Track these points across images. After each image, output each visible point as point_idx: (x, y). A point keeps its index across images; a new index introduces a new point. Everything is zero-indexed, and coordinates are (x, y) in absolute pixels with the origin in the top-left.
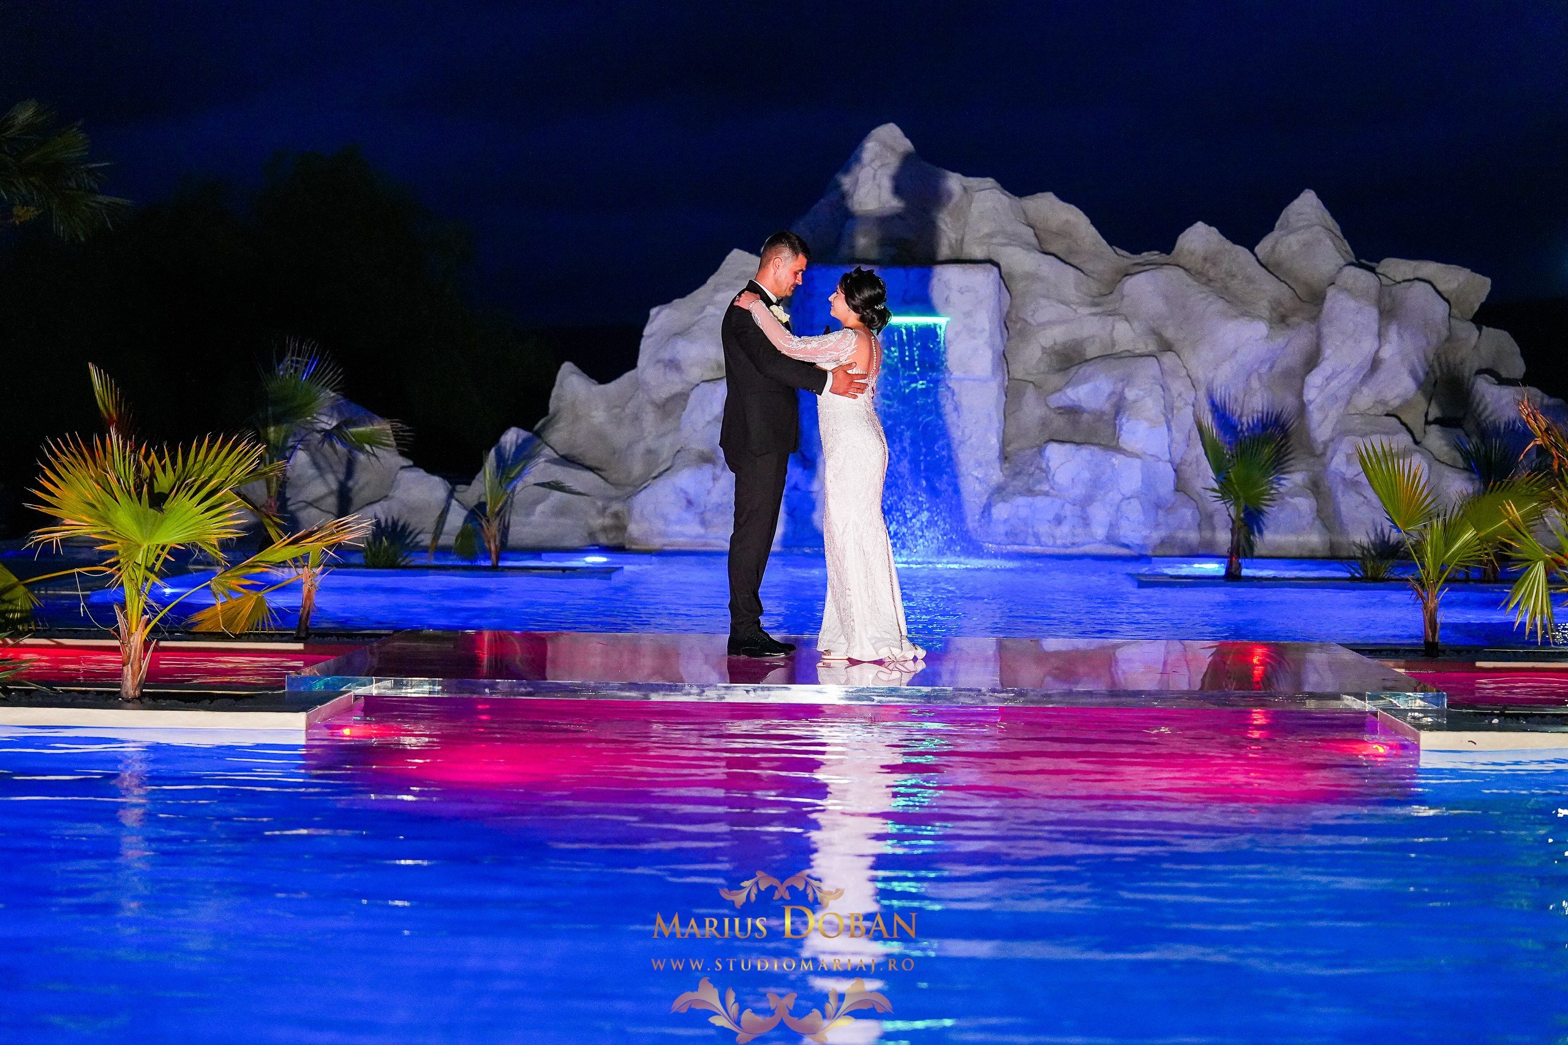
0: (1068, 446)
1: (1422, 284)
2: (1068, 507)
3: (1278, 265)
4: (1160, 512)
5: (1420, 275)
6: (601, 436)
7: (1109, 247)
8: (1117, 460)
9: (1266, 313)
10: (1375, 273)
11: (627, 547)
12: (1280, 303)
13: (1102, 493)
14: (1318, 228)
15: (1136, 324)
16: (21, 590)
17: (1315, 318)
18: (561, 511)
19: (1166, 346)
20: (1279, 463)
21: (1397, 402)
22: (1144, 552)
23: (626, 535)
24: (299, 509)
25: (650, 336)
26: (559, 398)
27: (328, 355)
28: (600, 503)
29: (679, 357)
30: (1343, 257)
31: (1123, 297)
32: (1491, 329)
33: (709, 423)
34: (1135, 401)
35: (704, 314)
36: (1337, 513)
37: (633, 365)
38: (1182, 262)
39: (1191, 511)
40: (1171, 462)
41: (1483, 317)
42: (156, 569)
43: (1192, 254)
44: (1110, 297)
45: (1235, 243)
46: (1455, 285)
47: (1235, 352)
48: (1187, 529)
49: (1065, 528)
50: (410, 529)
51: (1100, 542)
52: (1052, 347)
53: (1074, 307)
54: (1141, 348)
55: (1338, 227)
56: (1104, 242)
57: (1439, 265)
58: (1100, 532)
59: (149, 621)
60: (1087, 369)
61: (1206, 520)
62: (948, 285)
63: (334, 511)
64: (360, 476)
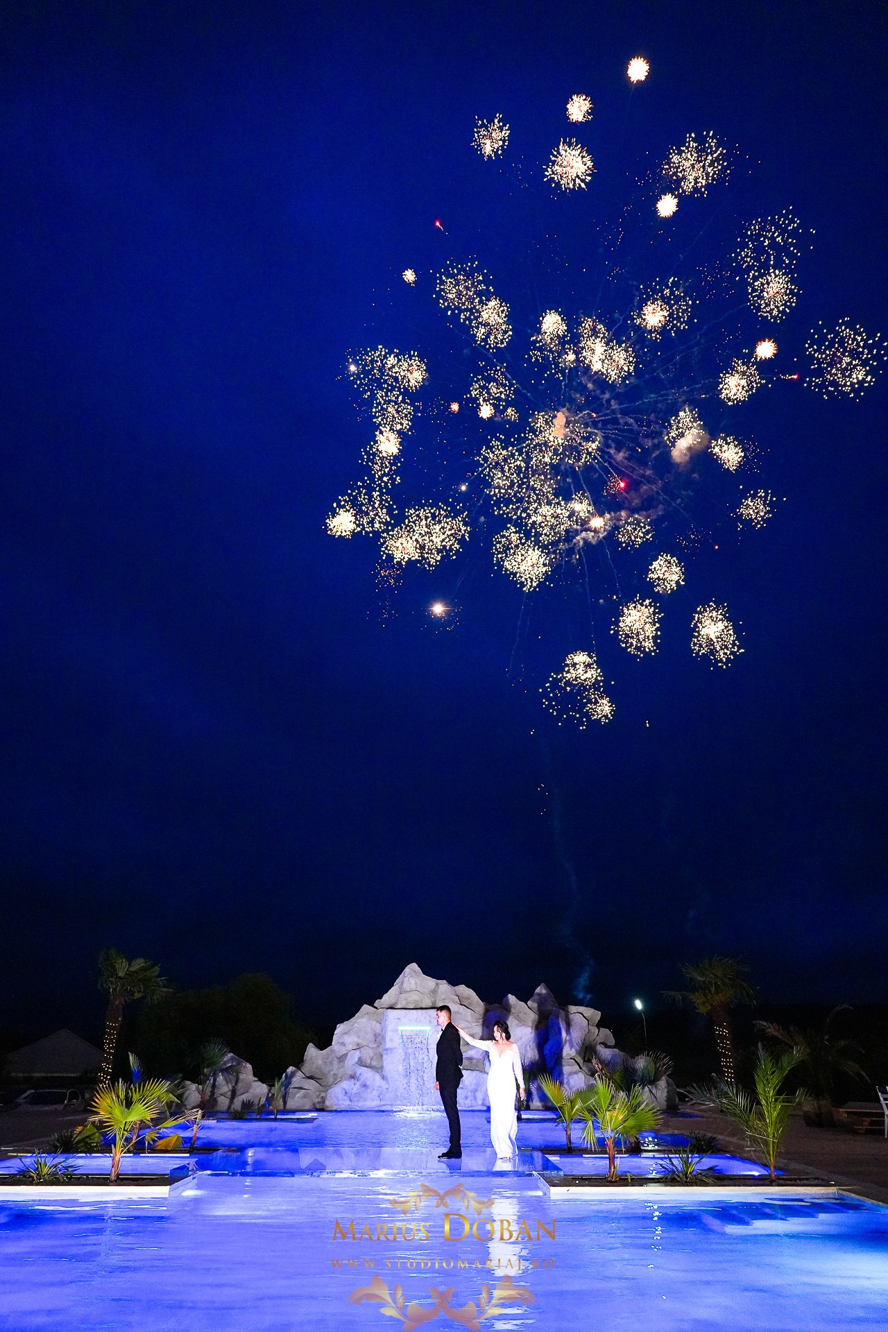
1: (581, 1015)
3: (534, 1008)
5: (579, 1012)
6: (318, 1068)
7: (482, 1002)
9: (531, 1025)
10: (565, 1010)
11: (325, 1109)
16: (97, 1134)
18: (305, 1096)
21: (574, 1055)
23: (325, 1105)
24: (218, 1097)
25: (337, 1034)
26: (308, 1055)
28: (318, 1093)
29: (346, 1041)
30: (555, 1005)
32: (603, 1028)
37: (331, 1044)
38: (505, 1007)
41: (600, 1025)
43: (508, 1004)
45: (522, 1001)
46: (589, 1014)
49: (469, 1101)
50: (253, 1104)
51: (481, 1105)
53: (471, 1022)
55: (552, 994)
57: (585, 1007)
58: (480, 1102)
59: (123, 1150)
62: (430, 1016)
63: (230, 1097)
64: (240, 1085)
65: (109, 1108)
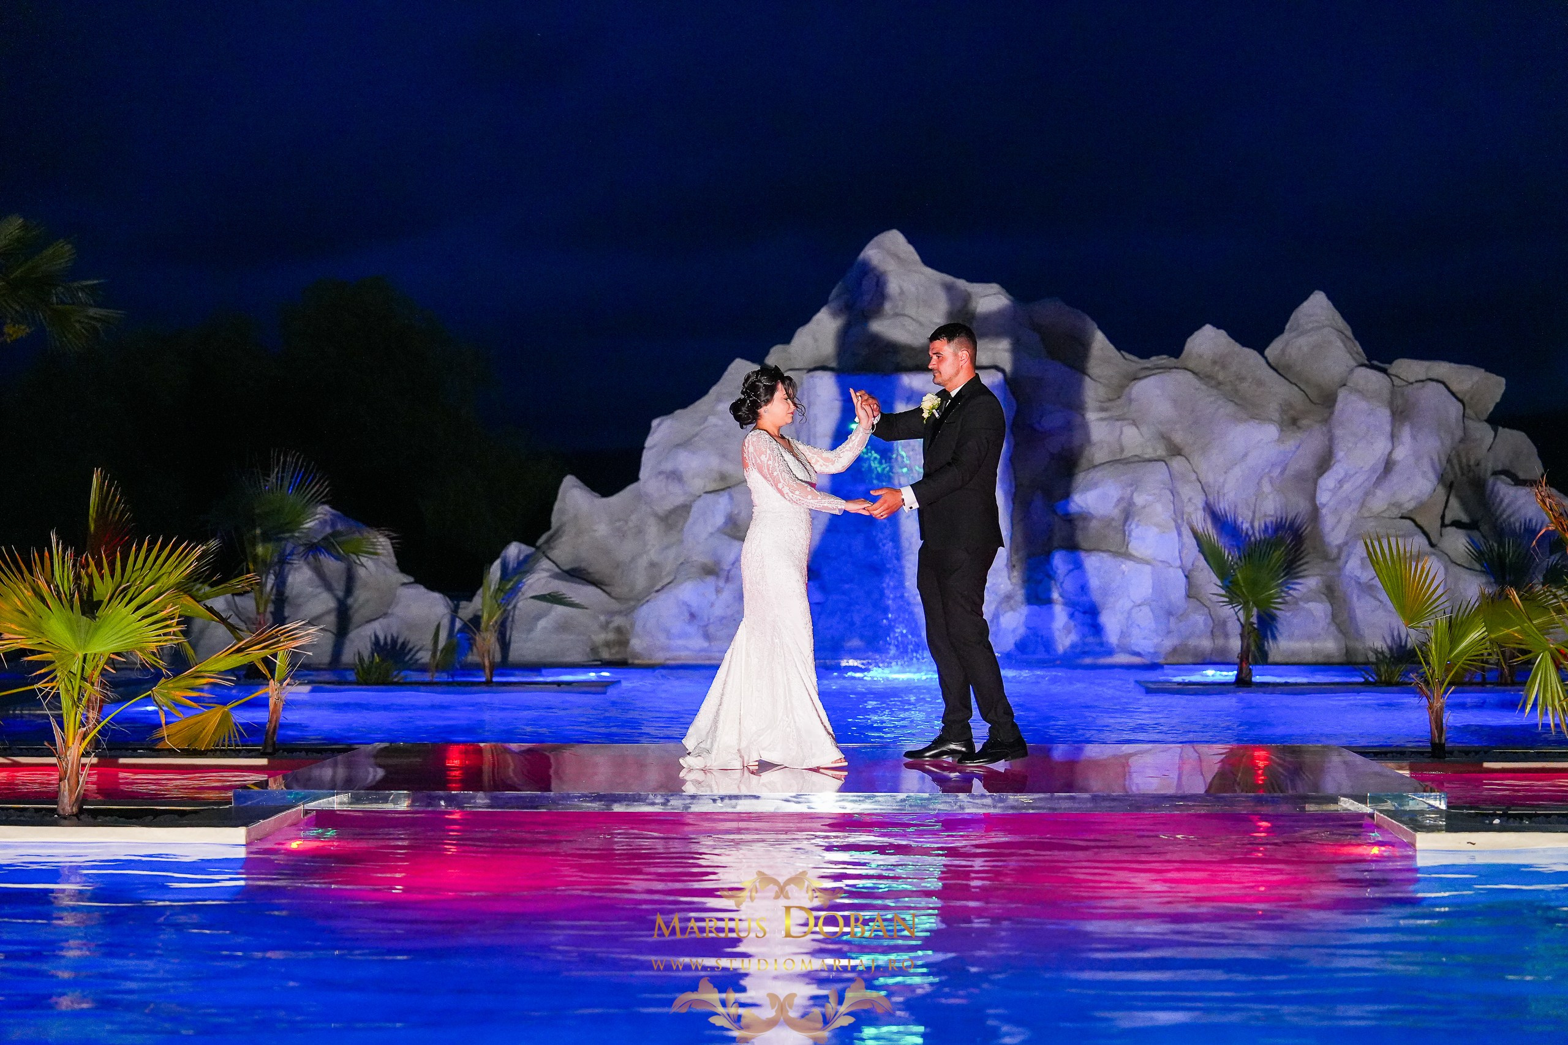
1: (1434, 383)
2: (1076, 615)
3: (1289, 367)
4: (1172, 619)
5: (1432, 375)
6: (603, 550)
7: (1115, 351)
8: (1127, 566)
9: (1276, 416)
10: (1387, 374)
11: (630, 661)
12: (1290, 405)
13: (1111, 600)
14: (1328, 329)
15: (1144, 429)
17: (1326, 421)
18: (563, 627)
19: (1176, 451)
20: (1291, 568)
21: (1410, 505)
22: (1155, 660)
23: (628, 649)
26: (563, 512)
27: (314, 467)
28: (602, 618)
29: (681, 468)
30: (1354, 359)
31: (1130, 401)
32: (1508, 431)
33: (712, 534)
34: (1144, 507)
35: (706, 424)
36: (1352, 618)
37: (636, 479)
38: (1191, 366)
39: (1203, 617)
40: (1182, 567)
41: (1498, 419)
43: (1200, 356)
44: (1119, 402)
45: (1244, 345)
46: (1467, 384)
47: (1245, 455)
48: (1200, 637)
49: (1074, 637)
50: (410, 646)
52: (1059, 454)
54: (1149, 453)
55: (1349, 328)
56: (1112, 346)
57: (1452, 365)
58: (1110, 641)
59: (87, 733)
60: (1095, 475)
61: (1218, 627)
63: (335, 631)
64: (361, 595)
65: (31, 615)
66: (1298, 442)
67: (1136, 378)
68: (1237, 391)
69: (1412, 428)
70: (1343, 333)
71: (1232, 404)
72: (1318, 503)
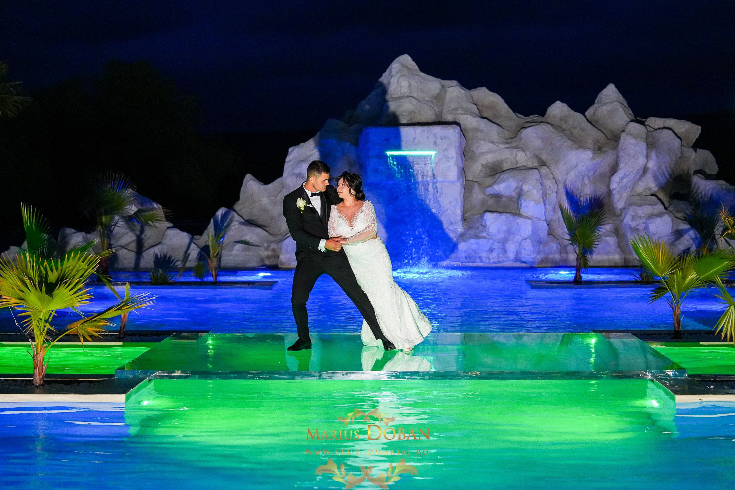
0: (495, 214)
1: (668, 130)
2: (496, 244)
3: (597, 121)
4: (541, 246)
5: (666, 125)
6: (265, 211)
7: (513, 113)
8: (520, 220)
9: (591, 146)
10: (644, 125)
11: (280, 266)
12: (598, 141)
13: (512, 236)
14: (617, 103)
15: (528, 153)
17: (615, 148)
18: (247, 249)
19: (543, 164)
21: (655, 189)
22: (533, 266)
23: (279, 260)
24: (118, 250)
25: (289, 161)
26: (245, 192)
28: (266, 245)
30: (629, 117)
31: (521, 139)
32: (701, 150)
34: (528, 191)
36: (627, 244)
37: (281, 175)
38: (549, 122)
39: (556, 244)
40: (546, 221)
41: (697, 145)
42: (50, 320)
43: (555, 117)
44: (515, 139)
45: (575, 111)
46: (683, 130)
47: (576, 166)
48: (554, 254)
49: (494, 254)
50: (173, 258)
51: (513, 260)
52: (487, 165)
53: (497, 144)
54: (530, 164)
55: (626, 101)
56: (511, 111)
57: (676, 120)
58: (511, 256)
60: (505, 176)
61: (563, 249)
62: (435, 136)
63: (135, 250)
64: (148, 234)
65: (21, 293)
66: (602, 159)
67: (523, 128)
68: (572, 134)
69: (656, 152)
70: (622, 104)
71: (570, 141)
72: (611, 189)
